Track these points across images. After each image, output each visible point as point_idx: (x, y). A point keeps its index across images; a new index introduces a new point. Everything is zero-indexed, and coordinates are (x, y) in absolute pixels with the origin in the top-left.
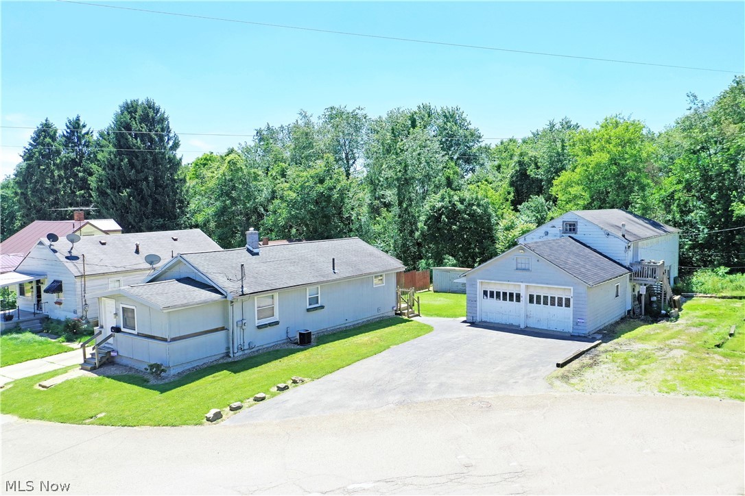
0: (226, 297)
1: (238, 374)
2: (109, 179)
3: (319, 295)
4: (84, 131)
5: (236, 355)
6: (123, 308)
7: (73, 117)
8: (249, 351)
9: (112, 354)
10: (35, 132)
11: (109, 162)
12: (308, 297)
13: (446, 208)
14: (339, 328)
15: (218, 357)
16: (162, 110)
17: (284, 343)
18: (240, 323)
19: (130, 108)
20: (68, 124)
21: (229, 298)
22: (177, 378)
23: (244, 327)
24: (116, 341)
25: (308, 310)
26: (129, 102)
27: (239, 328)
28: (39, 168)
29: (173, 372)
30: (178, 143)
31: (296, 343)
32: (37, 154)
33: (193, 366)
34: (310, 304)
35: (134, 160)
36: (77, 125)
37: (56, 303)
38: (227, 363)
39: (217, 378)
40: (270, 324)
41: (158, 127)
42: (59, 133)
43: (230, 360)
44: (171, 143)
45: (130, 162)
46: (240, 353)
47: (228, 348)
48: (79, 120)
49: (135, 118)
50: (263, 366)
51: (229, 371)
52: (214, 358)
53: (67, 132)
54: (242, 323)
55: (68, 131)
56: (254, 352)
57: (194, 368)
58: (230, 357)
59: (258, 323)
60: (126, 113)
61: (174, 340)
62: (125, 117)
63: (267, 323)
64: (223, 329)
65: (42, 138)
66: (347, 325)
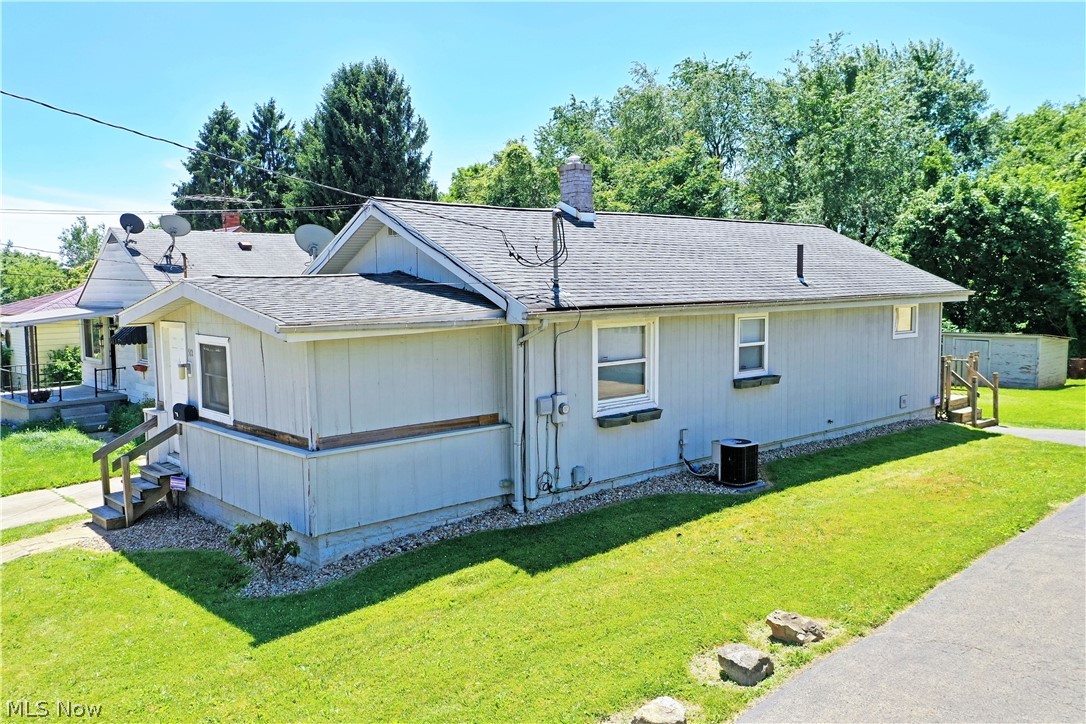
0: (504, 315)
1: (542, 576)
2: (313, 197)
3: (766, 343)
4: (281, 125)
5: (534, 506)
6: (201, 345)
7: (264, 103)
8: (572, 495)
9: (173, 483)
10: (206, 126)
11: (313, 168)
12: (738, 345)
13: (958, 214)
14: (812, 443)
15: (477, 511)
16: (399, 77)
17: (672, 477)
18: (546, 406)
19: (349, 79)
20: (257, 114)
21: (516, 317)
22: (338, 577)
23: (559, 418)
24: (185, 444)
25: (738, 384)
26: (348, 68)
27: (543, 420)
28: (209, 181)
29: (325, 554)
30: (424, 133)
31: (713, 479)
32: (207, 160)
33: (397, 535)
34: (742, 368)
35: (353, 163)
36: (269, 115)
37: (137, 368)
38: (507, 532)
39: (472, 589)
40: (636, 417)
41: (391, 106)
42: (242, 129)
43: (514, 522)
44: (413, 134)
45: (346, 164)
46: (547, 500)
47: (510, 483)
48: (273, 107)
49: (355, 93)
50: (625, 548)
51: (511, 561)
52: (465, 513)
53: (255, 126)
54: (553, 408)
55: (257, 124)
56: (587, 499)
57: (398, 542)
58: (514, 511)
59: (599, 408)
60: (341, 83)
61: (330, 443)
62: (340, 92)
63: (626, 410)
64: (493, 420)
65: (215, 133)
66: (831, 436)
